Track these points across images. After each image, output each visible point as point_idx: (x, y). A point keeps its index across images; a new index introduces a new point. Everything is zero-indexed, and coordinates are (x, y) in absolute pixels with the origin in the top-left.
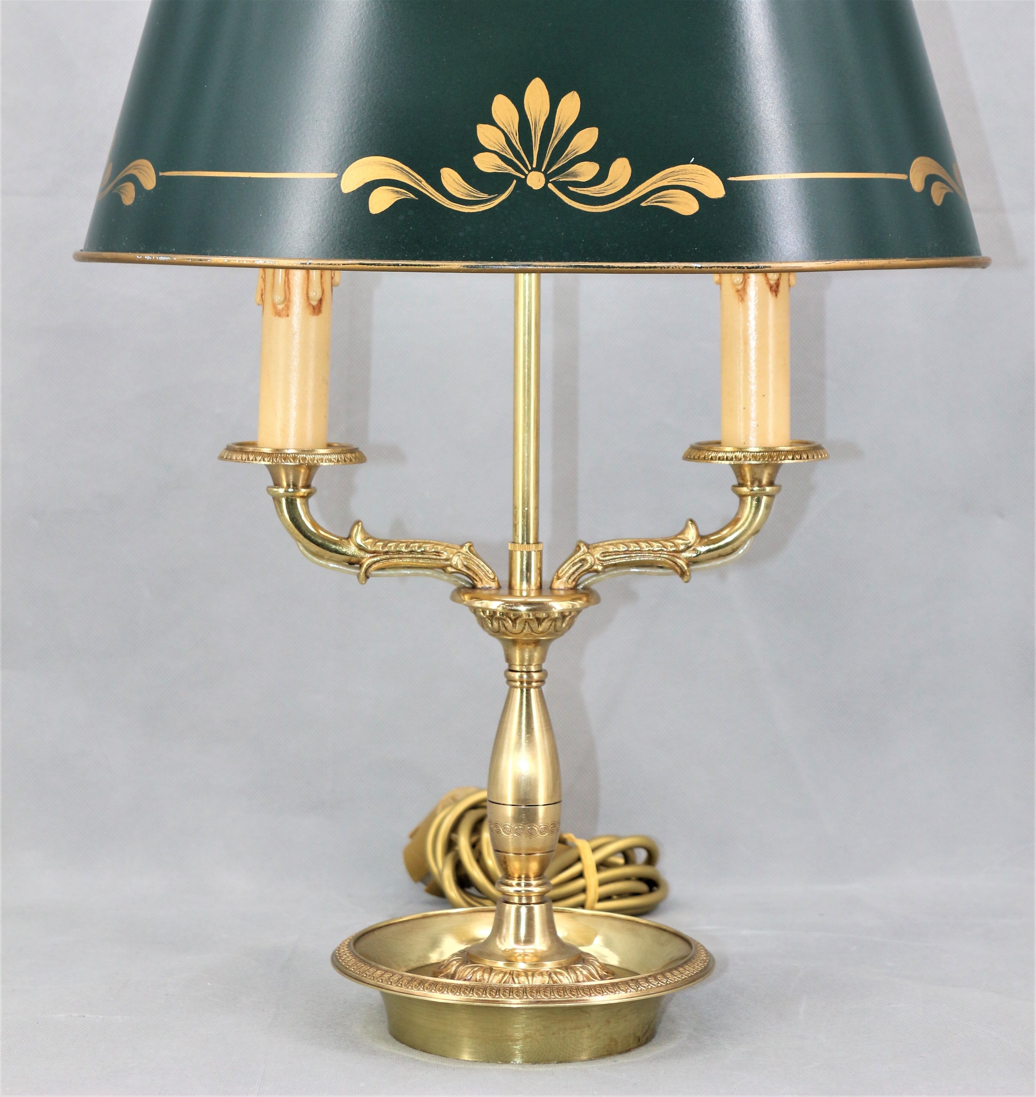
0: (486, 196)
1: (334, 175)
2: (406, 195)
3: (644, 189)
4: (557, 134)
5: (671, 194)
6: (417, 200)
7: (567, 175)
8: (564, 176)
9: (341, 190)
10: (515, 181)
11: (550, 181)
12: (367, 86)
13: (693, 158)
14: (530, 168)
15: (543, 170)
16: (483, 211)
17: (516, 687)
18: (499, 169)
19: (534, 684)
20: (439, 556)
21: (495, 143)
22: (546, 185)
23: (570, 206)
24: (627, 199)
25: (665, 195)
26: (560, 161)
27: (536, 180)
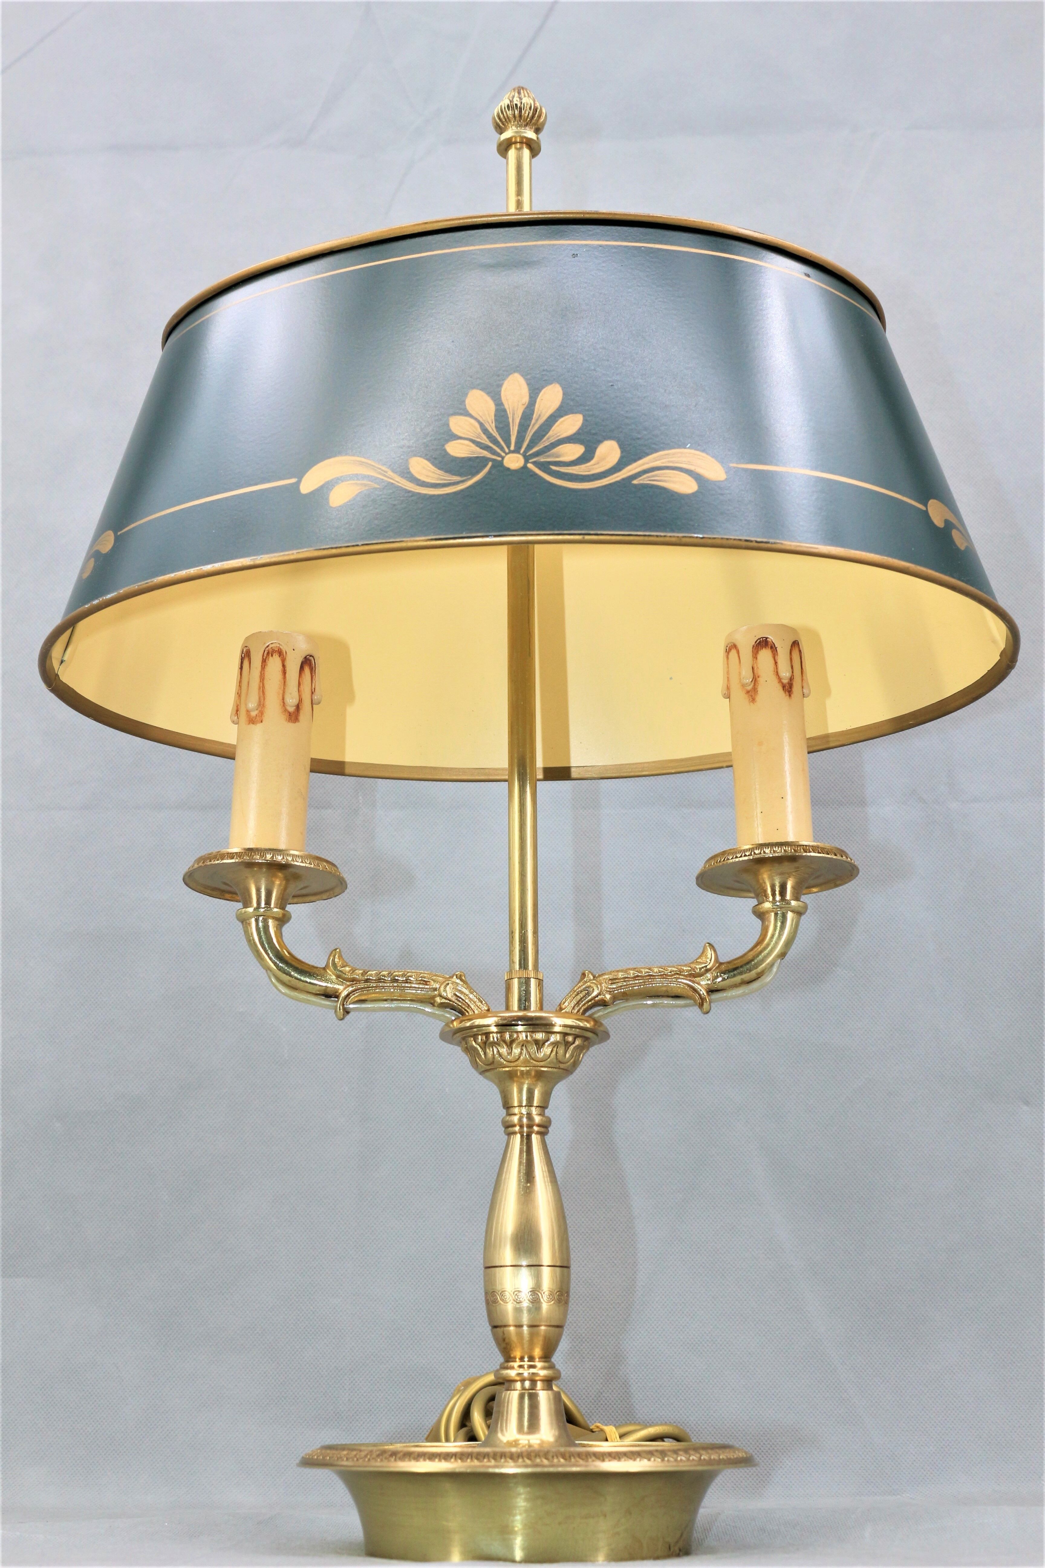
0: (457, 478)
1: (293, 480)
2: (369, 485)
3: (636, 469)
4: (537, 420)
5: (665, 474)
6: (383, 489)
7: (549, 456)
8: (546, 457)
9: (299, 491)
10: (490, 464)
11: (530, 461)
13: (690, 444)
14: (507, 450)
15: (521, 453)
16: (455, 492)
17: (515, 1133)
18: (473, 453)
19: (536, 1128)
20: (427, 985)
21: (469, 431)
22: (525, 466)
23: (554, 484)
24: (617, 477)
25: (658, 474)
26: (541, 444)
27: (514, 462)
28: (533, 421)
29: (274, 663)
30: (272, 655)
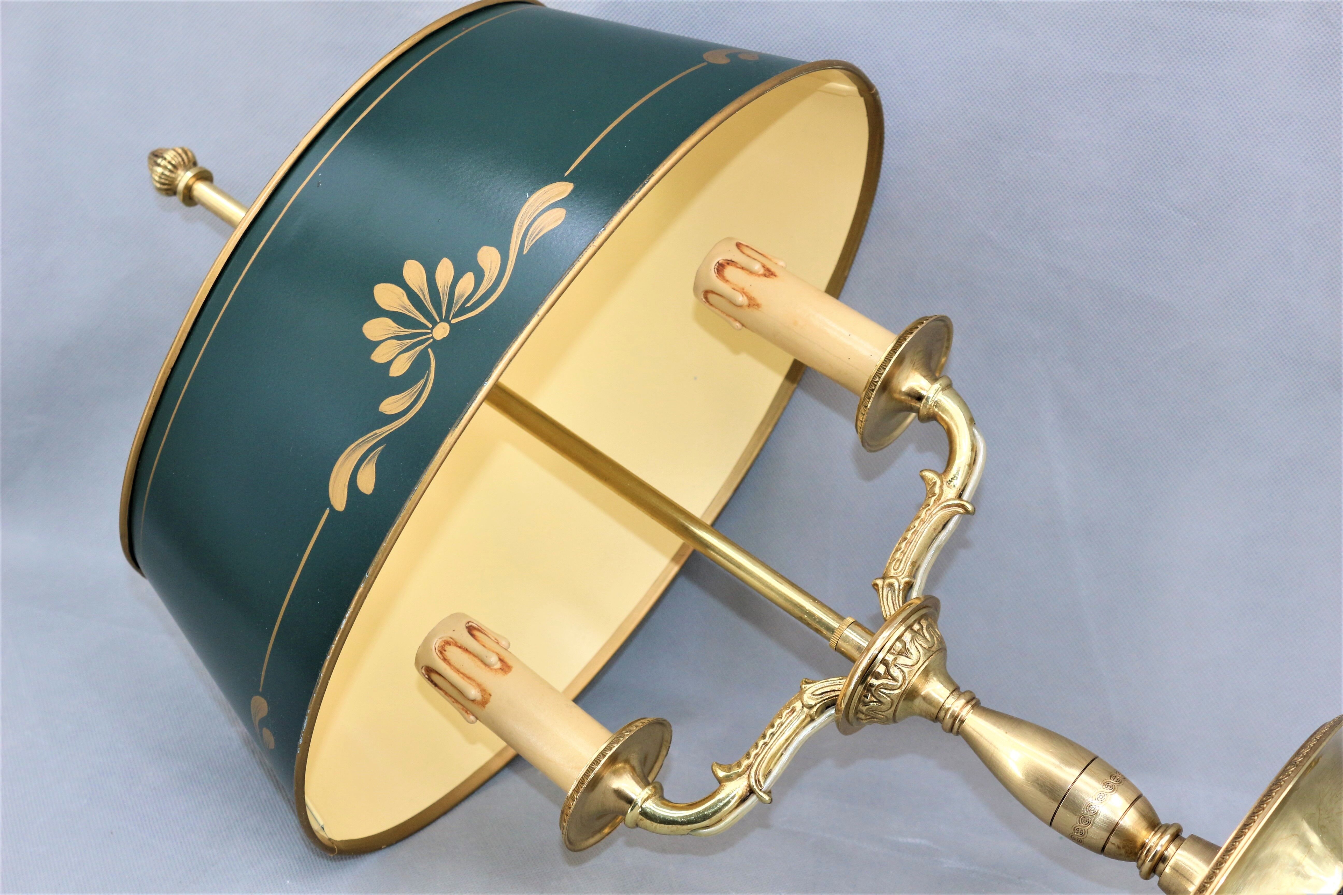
0: (422, 382)
1: (327, 512)
2: (376, 454)
3: (516, 245)
4: (423, 294)
5: (536, 227)
6: (385, 446)
7: (457, 302)
8: (456, 305)
9: (340, 513)
10: (429, 350)
11: (450, 319)
13: (527, 195)
14: (429, 331)
15: (439, 321)
16: (431, 390)
18: (412, 358)
21: (393, 350)
22: (450, 325)
23: (480, 313)
24: (512, 263)
25: (533, 231)
26: (443, 302)
27: (441, 331)
28: (422, 297)
29: (453, 653)
30: (445, 651)
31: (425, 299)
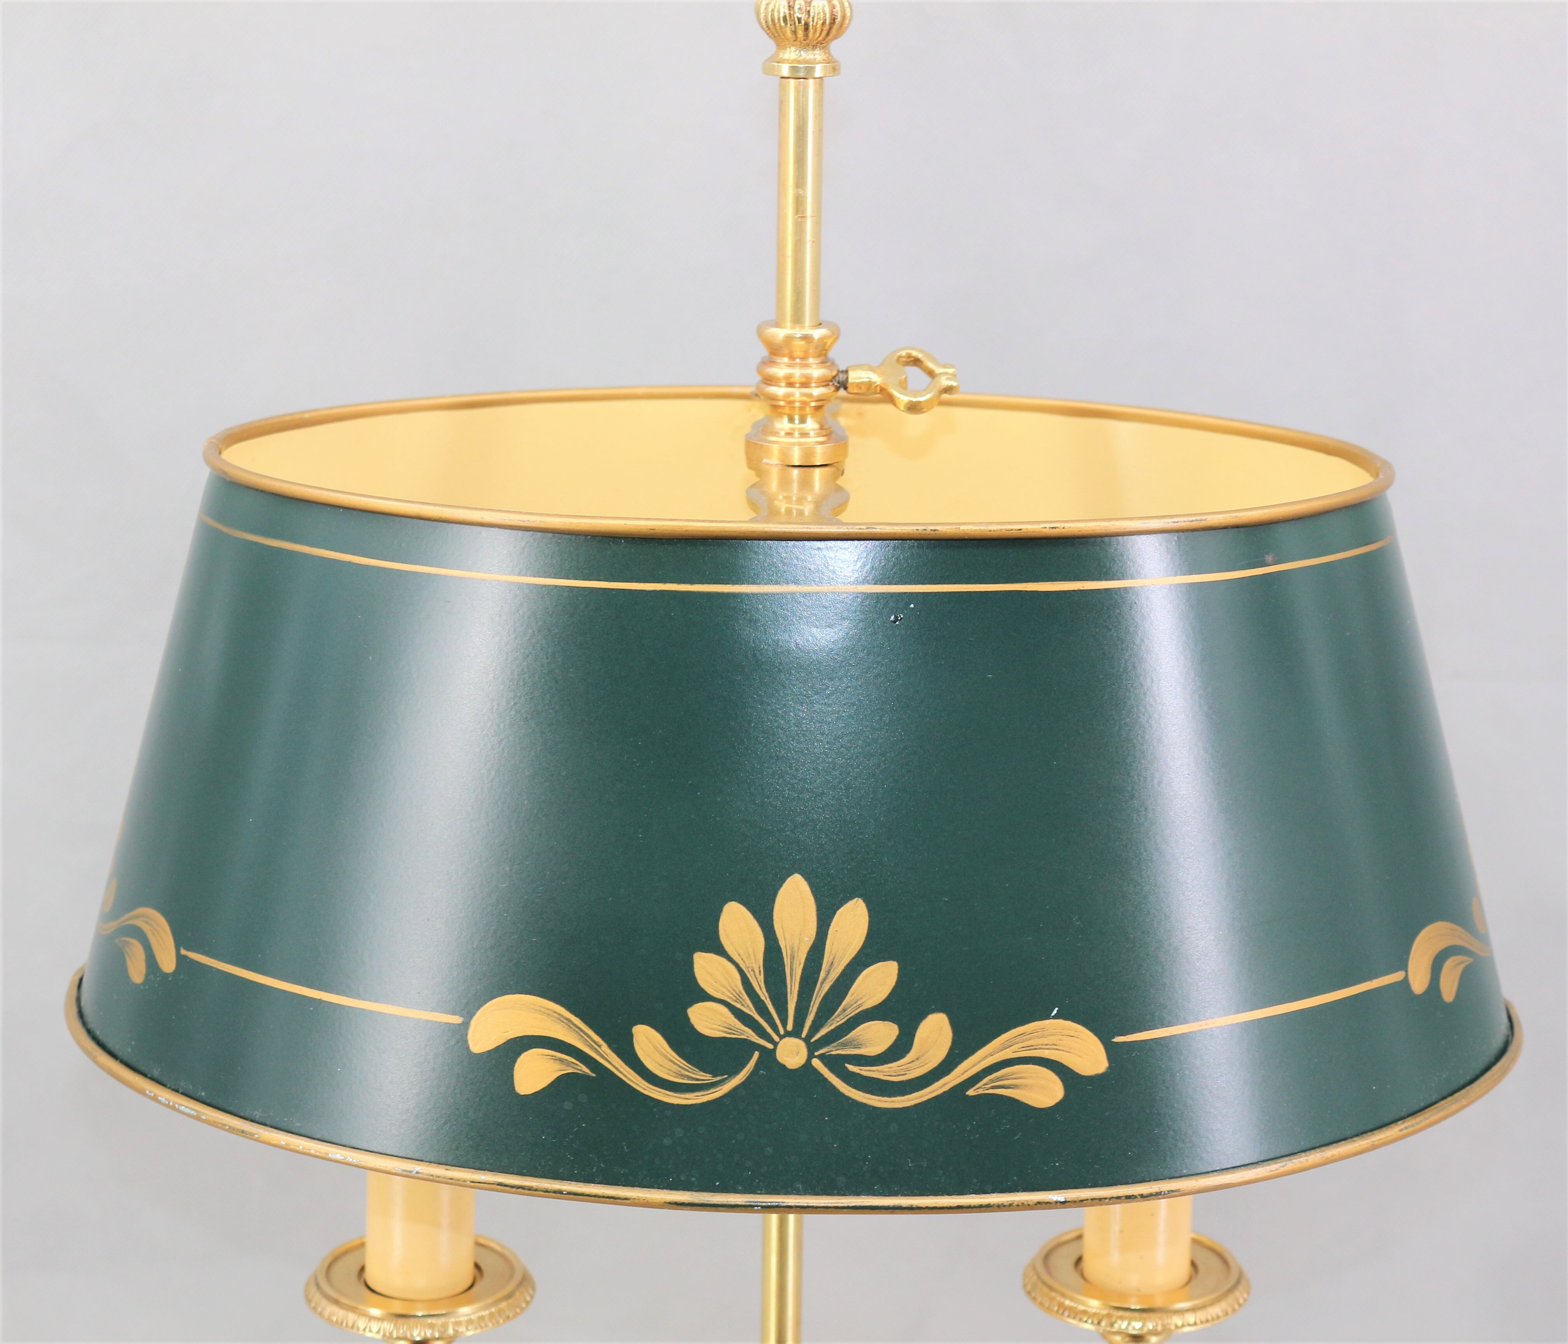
0: (707, 1078)
1: (457, 1020)
2: (575, 1066)
3: (974, 1066)
5: (1017, 1073)
6: (593, 1077)
7: (844, 1045)
8: (840, 1046)
9: (468, 1048)
10: (757, 1054)
11: (816, 1054)
12: (511, 870)
13: (1057, 1009)
14: (782, 1032)
16: (703, 1103)
18: (730, 1031)
21: (724, 987)
22: (808, 1064)
23: (849, 1098)
24: (944, 1085)
25: (1007, 1074)
26: (833, 1020)
27: (792, 1053)
28: (822, 974)
31: (822, 983)
